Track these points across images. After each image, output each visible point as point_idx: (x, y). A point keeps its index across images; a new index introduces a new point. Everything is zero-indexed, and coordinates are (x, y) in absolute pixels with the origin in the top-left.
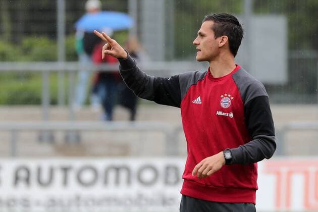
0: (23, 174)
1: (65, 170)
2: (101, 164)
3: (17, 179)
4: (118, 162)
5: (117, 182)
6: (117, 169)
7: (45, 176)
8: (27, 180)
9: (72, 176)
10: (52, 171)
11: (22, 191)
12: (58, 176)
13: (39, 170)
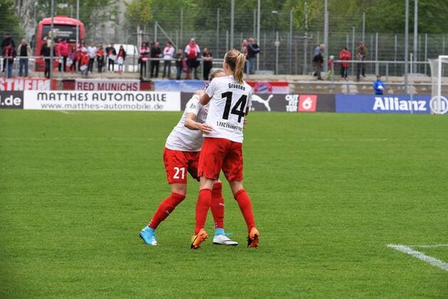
0: (95, 96)
1: (111, 94)
2: (123, 93)
3: (93, 98)
4: (129, 92)
5: (129, 100)
6: (129, 95)
7: (103, 98)
8: (97, 98)
9: (113, 96)
10: (105, 94)
11: (95, 102)
12: (108, 96)
13: (101, 94)
